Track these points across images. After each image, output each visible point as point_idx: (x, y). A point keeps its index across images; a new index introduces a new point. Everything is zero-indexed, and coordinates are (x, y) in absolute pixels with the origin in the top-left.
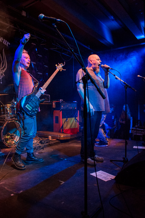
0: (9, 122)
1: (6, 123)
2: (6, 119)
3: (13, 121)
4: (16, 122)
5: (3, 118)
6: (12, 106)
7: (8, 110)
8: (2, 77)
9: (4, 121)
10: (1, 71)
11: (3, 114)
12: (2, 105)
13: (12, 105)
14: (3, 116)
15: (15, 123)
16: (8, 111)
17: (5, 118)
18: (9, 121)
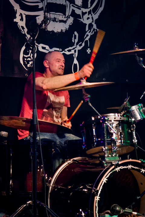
0: (118, 169)
1: (108, 174)
2: (107, 159)
3: (130, 167)
4: (139, 171)
5: (96, 158)
6: (126, 119)
7: (113, 130)
8: (90, 34)
9: (101, 165)
10: (90, 16)
11: (97, 146)
12: (95, 115)
13: (123, 116)
14: (97, 149)
15: (135, 173)
16: (112, 134)
17: (103, 158)
18: (117, 165)
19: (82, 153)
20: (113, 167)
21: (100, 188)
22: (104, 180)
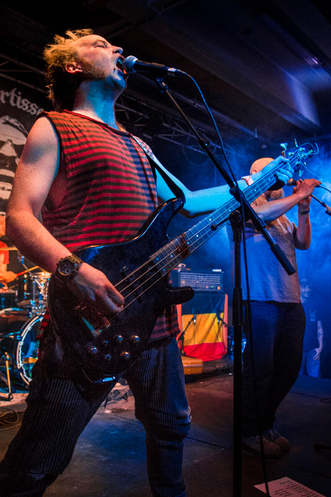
1: (33, 323)
2: (33, 311)
5: (25, 309)
7: (42, 287)
9: (28, 315)
11: (27, 299)
14: (26, 302)
16: (40, 290)
17: (30, 309)
19: (15, 305)
20: (38, 317)
21: (24, 335)
22: (29, 328)
